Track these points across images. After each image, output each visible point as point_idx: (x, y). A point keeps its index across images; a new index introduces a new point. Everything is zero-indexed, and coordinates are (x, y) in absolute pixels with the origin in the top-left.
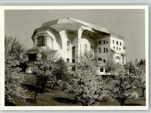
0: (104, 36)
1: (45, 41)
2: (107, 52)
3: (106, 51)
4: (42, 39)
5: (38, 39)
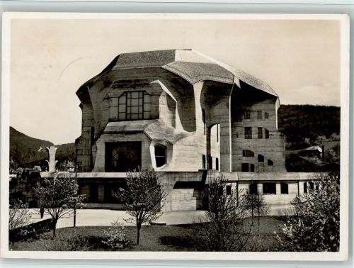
2: (267, 136)
3: (264, 135)
4: (141, 100)
5: (125, 98)
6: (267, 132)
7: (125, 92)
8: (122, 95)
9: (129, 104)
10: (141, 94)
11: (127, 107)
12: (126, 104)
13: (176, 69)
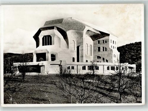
2: (106, 50)
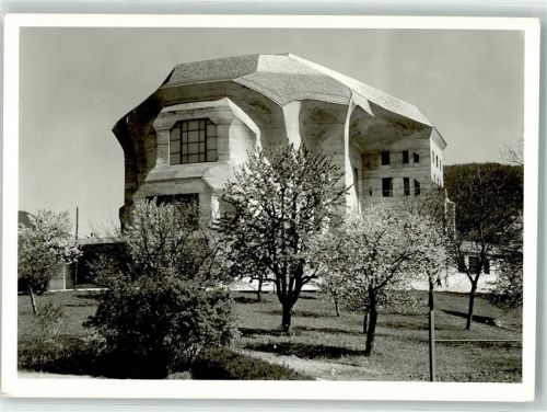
0: (404, 135)
1: (220, 141)
2: (417, 193)
3: (412, 190)
4: (202, 133)
5: (179, 130)
6: (417, 184)
7: (178, 122)
8: (175, 126)
9: (184, 140)
10: (202, 123)
11: (182, 144)
12: (181, 140)
13: (256, 84)
